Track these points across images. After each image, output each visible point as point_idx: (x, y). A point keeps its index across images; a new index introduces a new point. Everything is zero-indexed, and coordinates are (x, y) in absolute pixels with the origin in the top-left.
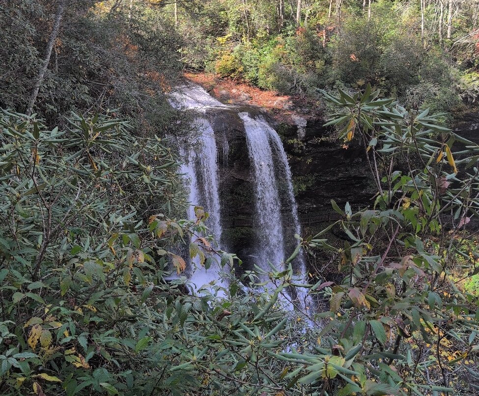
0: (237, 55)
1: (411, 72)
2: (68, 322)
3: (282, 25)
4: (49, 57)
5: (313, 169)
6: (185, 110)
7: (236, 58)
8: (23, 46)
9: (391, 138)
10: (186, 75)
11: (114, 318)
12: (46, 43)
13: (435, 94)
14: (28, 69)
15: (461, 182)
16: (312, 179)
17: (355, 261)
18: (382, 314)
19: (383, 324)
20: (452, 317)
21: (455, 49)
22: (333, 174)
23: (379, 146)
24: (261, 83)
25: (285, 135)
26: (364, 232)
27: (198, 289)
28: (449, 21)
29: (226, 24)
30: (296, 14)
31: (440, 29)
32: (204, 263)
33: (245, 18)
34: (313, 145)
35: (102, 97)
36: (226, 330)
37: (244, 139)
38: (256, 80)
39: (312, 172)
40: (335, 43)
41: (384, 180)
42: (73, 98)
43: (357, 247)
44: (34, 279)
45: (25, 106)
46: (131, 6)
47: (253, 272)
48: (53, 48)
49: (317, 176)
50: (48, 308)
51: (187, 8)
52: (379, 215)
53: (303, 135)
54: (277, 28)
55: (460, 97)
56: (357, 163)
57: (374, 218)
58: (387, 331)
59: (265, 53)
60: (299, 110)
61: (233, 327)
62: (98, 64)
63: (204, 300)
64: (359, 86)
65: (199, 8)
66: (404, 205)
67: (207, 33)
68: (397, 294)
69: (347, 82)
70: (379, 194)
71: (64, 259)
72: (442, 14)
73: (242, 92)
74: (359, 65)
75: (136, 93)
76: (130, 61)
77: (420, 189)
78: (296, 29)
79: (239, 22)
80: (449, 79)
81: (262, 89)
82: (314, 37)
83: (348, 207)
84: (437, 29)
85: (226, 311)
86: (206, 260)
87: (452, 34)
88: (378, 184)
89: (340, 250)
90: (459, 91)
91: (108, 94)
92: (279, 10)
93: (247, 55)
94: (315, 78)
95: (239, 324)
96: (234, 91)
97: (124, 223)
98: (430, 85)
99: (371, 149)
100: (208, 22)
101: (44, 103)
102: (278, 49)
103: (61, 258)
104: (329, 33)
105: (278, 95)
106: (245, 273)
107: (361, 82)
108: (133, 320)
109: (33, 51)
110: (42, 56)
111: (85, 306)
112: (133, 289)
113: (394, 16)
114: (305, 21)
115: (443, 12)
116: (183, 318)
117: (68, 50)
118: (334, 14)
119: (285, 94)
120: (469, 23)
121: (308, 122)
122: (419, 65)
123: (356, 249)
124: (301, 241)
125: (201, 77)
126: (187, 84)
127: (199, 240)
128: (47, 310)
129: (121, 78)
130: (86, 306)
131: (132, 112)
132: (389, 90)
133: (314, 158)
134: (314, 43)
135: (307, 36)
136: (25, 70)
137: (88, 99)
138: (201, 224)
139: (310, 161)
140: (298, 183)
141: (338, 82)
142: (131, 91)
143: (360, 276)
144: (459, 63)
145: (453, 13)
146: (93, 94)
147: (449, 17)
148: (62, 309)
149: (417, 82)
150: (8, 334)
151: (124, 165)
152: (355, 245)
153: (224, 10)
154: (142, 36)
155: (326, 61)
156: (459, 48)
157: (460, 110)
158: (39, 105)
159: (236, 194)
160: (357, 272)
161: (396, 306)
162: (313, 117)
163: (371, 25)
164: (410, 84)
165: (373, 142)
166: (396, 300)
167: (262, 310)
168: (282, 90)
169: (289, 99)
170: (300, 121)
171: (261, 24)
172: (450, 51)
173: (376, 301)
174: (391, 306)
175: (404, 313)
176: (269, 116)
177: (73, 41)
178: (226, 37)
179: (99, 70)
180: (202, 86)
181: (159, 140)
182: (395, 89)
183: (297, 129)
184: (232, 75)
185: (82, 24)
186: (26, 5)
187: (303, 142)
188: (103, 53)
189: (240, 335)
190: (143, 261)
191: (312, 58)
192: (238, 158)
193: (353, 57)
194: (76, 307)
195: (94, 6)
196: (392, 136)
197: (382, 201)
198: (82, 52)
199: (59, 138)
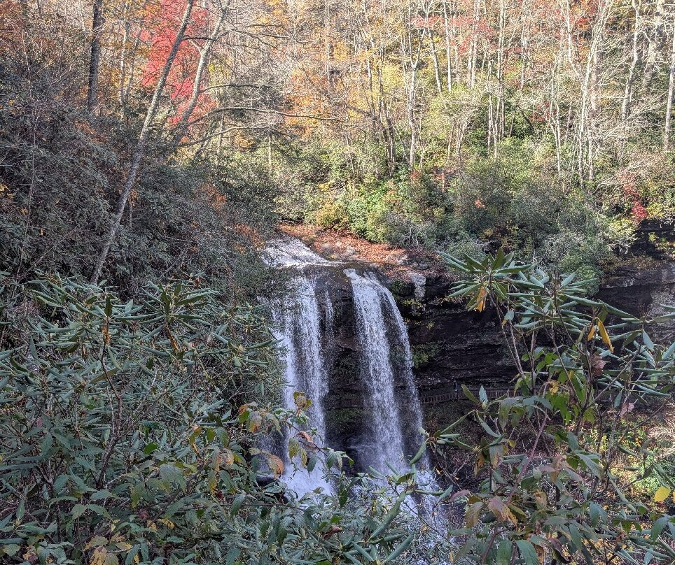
0: (342, 204)
1: (549, 220)
2: (139, 543)
3: (393, 169)
4: (122, 210)
5: (435, 336)
6: (280, 268)
7: (340, 207)
8: (93, 199)
9: (530, 310)
10: (282, 227)
11: (195, 536)
12: (119, 196)
13: (579, 245)
14: (97, 224)
15: (619, 359)
16: (435, 348)
17: (495, 463)
18: (532, 532)
19: (534, 545)
20: (621, 534)
21: (599, 192)
22: (461, 341)
23: (517, 320)
24: (370, 234)
25: (400, 295)
26: (503, 425)
27: (299, 499)
28: (590, 161)
29: (328, 169)
30: (409, 156)
31: (580, 169)
32: (307, 464)
33: (350, 161)
34: (433, 307)
35: (183, 256)
36: (336, 552)
37: (351, 300)
38: (364, 231)
39: (434, 339)
40: (455, 187)
41: (525, 359)
42: (149, 257)
43: (497, 445)
44: (99, 485)
45: (92, 267)
46: (218, 151)
47: (367, 474)
48: (127, 201)
49: (441, 344)
50: (115, 524)
51: (283, 152)
52: (521, 402)
53: (422, 295)
54: (387, 173)
55: (609, 248)
56: (490, 328)
57: (515, 407)
58: (540, 555)
59: (374, 201)
60: (415, 265)
61: (344, 547)
62: (178, 218)
63: (308, 513)
64: (487, 237)
65: (297, 152)
66: (551, 390)
67: (307, 179)
68: (549, 504)
69: (472, 232)
70: (520, 377)
71: (135, 460)
72: (581, 152)
73: (348, 247)
74: (486, 212)
75: (223, 250)
76: (216, 213)
77: (568, 370)
78: (409, 173)
79: (343, 166)
80: (595, 227)
81: (371, 242)
82: (430, 182)
83: (483, 392)
84: (577, 169)
85: (335, 527)
86: (308, 460)
87: (595, 175)
88: (518, 364)
89: (476, 449)
90: (608, 241)
91: (190, 252)
92: (390, 152)
93: (353, 204)
94: (433, 228)
95: (351, 543)
96: (339, 244)
97: (208, 413)
98: (572, 235)
99: (508, 323)
100: (307, 167)
101: (114, 264)
102: (390, 196)
103: (132, 458)
104: (450, 177)
105: (390, 249)
106: (358, 476)
107: (489, 232)
108: (218, 538)
109: (104, 204)
110: (114, 210)
111: (160, 520)
112: (219, 496)
113: (524, 155)
114: (421, 165)
115: (582, 150)
116: (281, 536)
117: (144, 203)
118: (454, 155)
119: (399, 248)
120: (614, 163)
121: (428, 280)
122: (557, 211)
123: (495, 447)
124: (427, 437)
125: (298, 230)
126: (282, 237)
127: (300, 434)
128: (113, 527)
129: (206, 233)
130: (162, 521)
131: (218, 272)
132: (524, 240)
133: (436, 322)
134: (431, 188)
135: (423, 180)
136: (94, 227)
137: (167, 259)
138: (302, 414)
139: (431, 325)
140: (418, 353)
141: (462, 232)
142: (217, 248)
143: (501, 480)
144: (605, 208)
145: (594, 151)
146: (173, 252)
147: (590, 156)
148: (132, 525)
149: (556, 231)
150: (65, 561)
151: (209, 339)
152: (494, 442)
153: (326, 153)
154: (231, 185)
155: (446, 209)
156: (604, 190)
157: (610, 264)
158: (109, 267)
159: (342, 367)
160: (497, 475)
161: (550, 521)
162: (433, 273)
163: (498, 165)
164: (548, 232)
165: (509, 316)
166: (549, 512)
167: (380, 524)
168: (394, 243)
169: (405, 253)
170: (417, 278)
171: (370, 169)
172: (594, 194)
173: (523, 513)
174: (542, 521)
175: (560, 530)
176: (380, 273)
177: (150, 193)
178: (329, 183)
179: (180, 224)
180: (301, 240)
181: (251, 307)
182: (530, 240)
183: (414, 288)
184: (336, 227)
185: (162, 172)
186: (98, 154)
187: (422, 303)
188: (185, 205)
189: (353, 558)
190: (232, 463)
191: (429, 205)
192: (345, 322)
193: (477, 202)
194: (149, 522)
195: (176, 152)
196: (531, 308)
197: (524, 385)
198: (161, 205)
199: (135, 314)
